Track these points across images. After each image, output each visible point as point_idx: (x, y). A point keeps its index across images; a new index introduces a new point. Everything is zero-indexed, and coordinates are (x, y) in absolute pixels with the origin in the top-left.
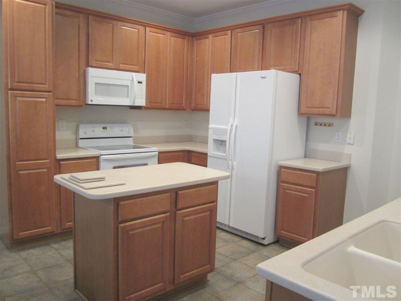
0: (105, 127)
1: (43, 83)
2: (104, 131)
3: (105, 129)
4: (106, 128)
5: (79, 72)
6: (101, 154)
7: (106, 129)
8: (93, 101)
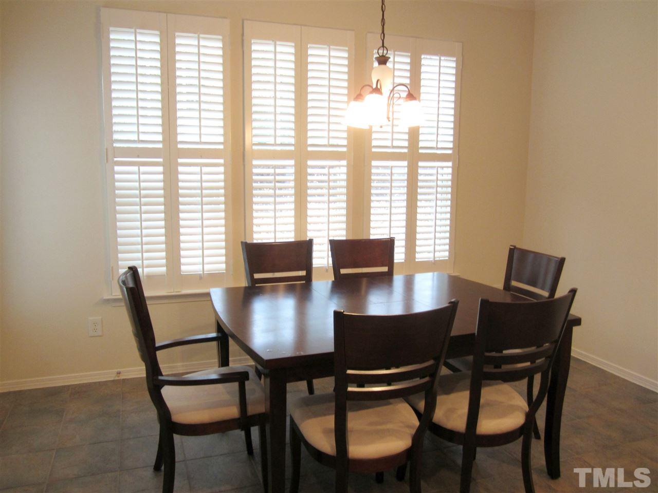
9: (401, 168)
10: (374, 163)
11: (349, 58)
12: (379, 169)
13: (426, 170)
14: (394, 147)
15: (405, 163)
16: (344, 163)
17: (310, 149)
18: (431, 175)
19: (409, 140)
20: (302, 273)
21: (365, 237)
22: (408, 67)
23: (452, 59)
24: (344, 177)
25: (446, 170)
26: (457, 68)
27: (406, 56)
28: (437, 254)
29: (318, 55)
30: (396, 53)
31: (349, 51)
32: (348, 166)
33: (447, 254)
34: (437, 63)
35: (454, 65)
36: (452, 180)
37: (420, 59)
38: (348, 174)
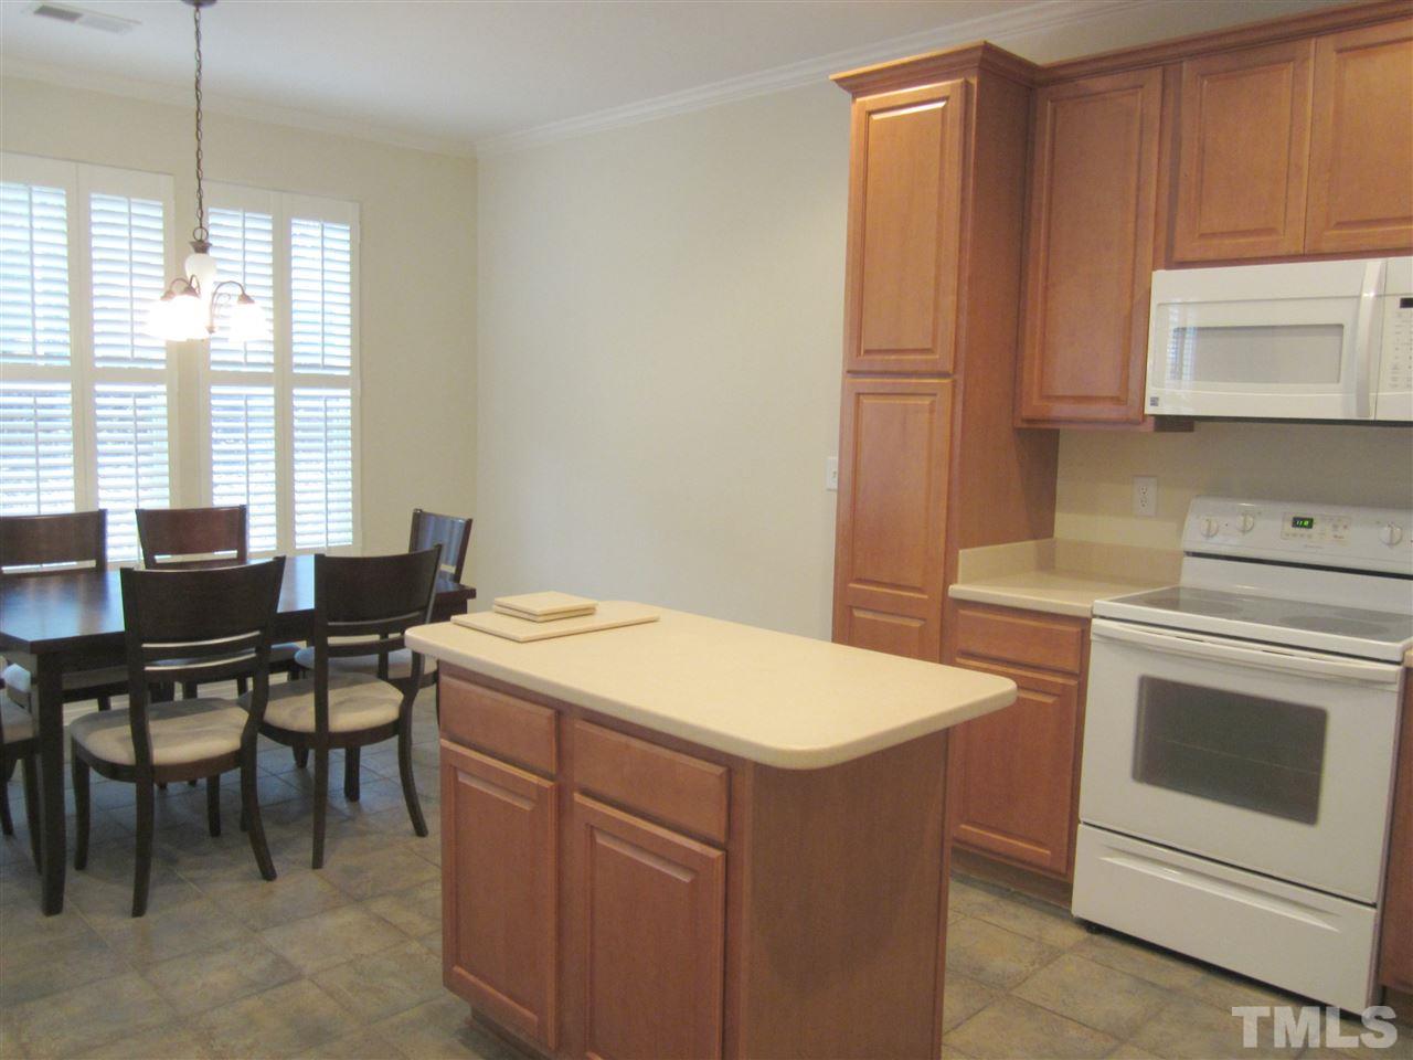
0: (1304, 520)
1: (926, 347)
2: (1294, 535)
3: (1303, 526)
4: (1306, 523)
5: (1132, 297)
6: (1095, 612)
7: (1310, 526)
8: (1160, 402)
9: (263, 399)
10: (215, 390)
11: (165, 219)
12: (222, 398)
13: (306, 401)
14: (248, 364)
15: (271, 391)
16: (163, 388)
17: (99, 365)
18: (316, 409)
19: (275, 353)
20: (91, 564)
21: (204, 505)
22: (269, 238)
23: (344, 228)
24: (164, 411)
25: (341, 403)
26: (352, 241)
27: (266, 220)
28: (331, 536)
29: (107, 211)
30: (247, 215)
31: (164, 208)
32: (169, 394)
33: (350, 536)
34: (318, 233)
35: (347, 236)
36: (352, 418)
37: (290, 225)
38: (169, 406)
